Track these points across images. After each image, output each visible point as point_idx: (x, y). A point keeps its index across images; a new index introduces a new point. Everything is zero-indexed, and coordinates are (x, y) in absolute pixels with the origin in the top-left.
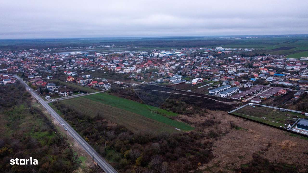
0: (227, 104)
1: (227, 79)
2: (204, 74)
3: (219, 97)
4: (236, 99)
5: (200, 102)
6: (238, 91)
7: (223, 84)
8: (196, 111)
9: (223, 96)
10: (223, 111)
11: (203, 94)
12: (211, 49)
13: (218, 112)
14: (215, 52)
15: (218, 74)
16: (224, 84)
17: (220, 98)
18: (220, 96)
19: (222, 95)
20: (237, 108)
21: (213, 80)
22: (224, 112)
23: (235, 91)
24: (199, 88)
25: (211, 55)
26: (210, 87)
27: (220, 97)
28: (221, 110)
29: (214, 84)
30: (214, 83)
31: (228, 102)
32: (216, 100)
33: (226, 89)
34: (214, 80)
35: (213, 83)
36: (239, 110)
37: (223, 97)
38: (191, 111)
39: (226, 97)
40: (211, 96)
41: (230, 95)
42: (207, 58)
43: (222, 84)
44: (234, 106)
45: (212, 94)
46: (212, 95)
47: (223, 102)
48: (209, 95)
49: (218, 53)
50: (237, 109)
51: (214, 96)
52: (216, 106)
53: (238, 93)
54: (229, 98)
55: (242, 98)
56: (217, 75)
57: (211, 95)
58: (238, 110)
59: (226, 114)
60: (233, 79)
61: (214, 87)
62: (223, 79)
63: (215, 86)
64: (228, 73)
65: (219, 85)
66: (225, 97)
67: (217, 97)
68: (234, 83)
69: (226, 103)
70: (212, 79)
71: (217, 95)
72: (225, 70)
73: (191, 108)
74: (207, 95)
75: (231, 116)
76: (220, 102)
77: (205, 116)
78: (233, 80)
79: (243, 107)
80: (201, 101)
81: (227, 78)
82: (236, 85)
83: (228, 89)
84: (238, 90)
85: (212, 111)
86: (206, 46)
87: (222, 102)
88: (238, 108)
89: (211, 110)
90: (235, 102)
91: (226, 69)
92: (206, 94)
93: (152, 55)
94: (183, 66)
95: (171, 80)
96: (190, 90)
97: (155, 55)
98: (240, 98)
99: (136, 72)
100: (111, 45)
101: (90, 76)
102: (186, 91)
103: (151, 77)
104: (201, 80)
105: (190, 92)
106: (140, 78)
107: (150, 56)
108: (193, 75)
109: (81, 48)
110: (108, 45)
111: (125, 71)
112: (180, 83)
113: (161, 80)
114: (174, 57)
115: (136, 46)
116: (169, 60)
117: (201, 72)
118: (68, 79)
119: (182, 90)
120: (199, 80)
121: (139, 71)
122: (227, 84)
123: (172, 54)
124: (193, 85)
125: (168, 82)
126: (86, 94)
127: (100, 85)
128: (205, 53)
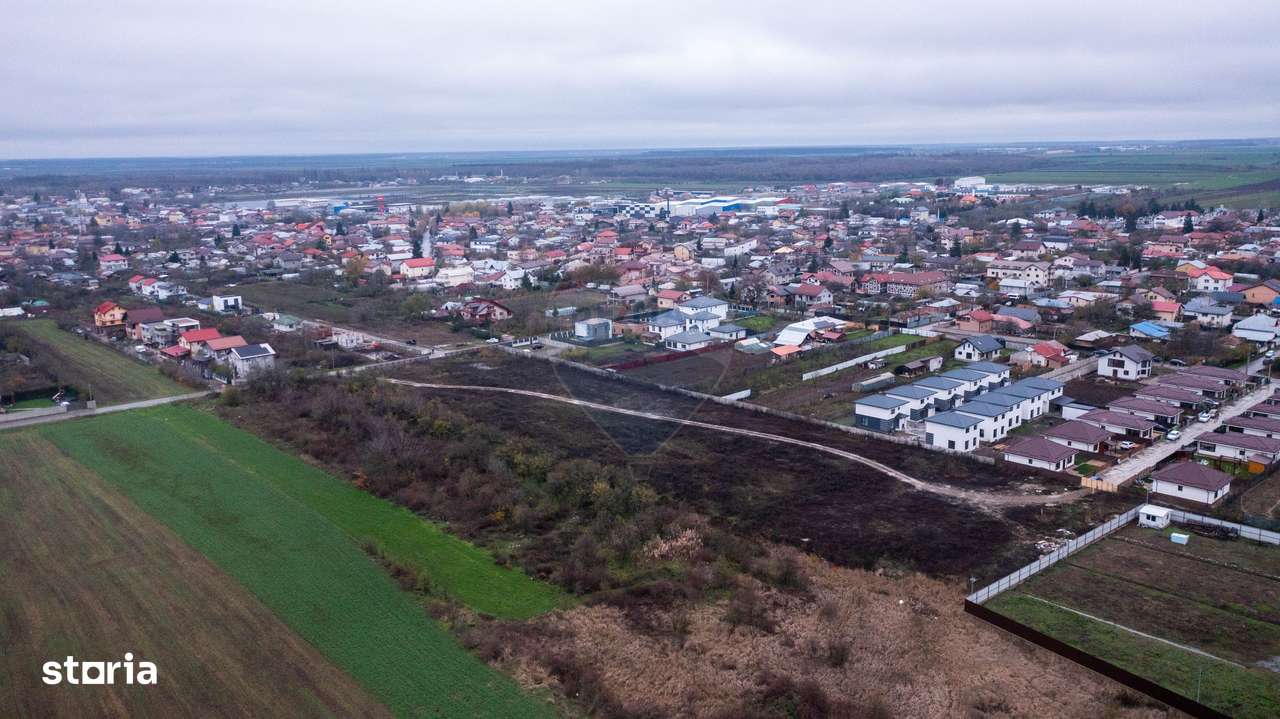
0: (968, 508)
1: (989, 324)
2: (867, 296)
3: (916, 449)
4: (1037, 464)
5: (776, 486)
6: (1056, 406)
7: (961, 353)
8: (709, 573)
9: (952, 444)
10: (932, 573)
11: (815, 421)
12: (933, 188)
13: (890, 586)
14: (947, 198)
15: (944, 296)
16: (969, 356)
17: (931, 452)
18: (930, 437)
19: (942, 436)
20: (1042, 544)
21: (905, 331)
22: (938, 586)
23: (1038, 404)
24: (806, 377)
25: (923, 208)
26: (876, 372)
27: (928, 446)
28: (913, 570)
29: (909, 354)
30: (911, 347)
31: (978, 486)
32: (897, 468)
33: (978, 391)
34: (912, 332)
35: (901, 349)
36: (1059, 571)
37: (945, 446)
38: (675, 566)
39: (971, 448)
40: (870, 437)
41: (999, 436)
42: (903, 222)
43: (957, 356)
44: (1022, 529)
45: (875, 423)
46: (876, 435)
47: (946, 490)
48: (855, 430)
49: (961, 201)
50: (1044, 562)
51: (887, 437)
52: (884, 528)
53: (1056, 415)
54: (991, 460)
55: (1083, 456)
56: (935, 300)
57: (867, 432)
58: (1047, 570)
59: (945, 609)
60: (1024, 325)
61: (904, 374)
62: (970, 328)
63: (911, 365)
64: (1001, 291)
65: (935, 364)
66: (960, 448)
67: (905, 446)
68: (1030, 349)
69: (962, 495)
70: (905, 325)
71: (909, 433)
72: (983, 278)
73: (687, 538)
74: (842, 427)
75: (989, 634)
76: (919, 485)
77: (768, 629)
78: (1027, 331)
79: (1090, 537)
80: (788, 477)
81: (993, 320)
82: (1043, 364)
83: (992, 387)
84: (1058, 394)
85: (841, 570)
86: (911, 176)
87: (933, 488)
88: (1056, 551)
89: (839, 565)
90: (1027, 496)
91: (989, 273)
92: (835, 425)
93: (638, 209)
94: (762, 258)
95: (657, 330)
96: (746, 393)
97: (653, 209)
98: (1069, 461)
99: (498, 283)
100: (490, 174)
101: (231, 301)
102: (716, 398)
103: (559, 310)
104: (834, 330)
105: (741, 404)
106: (489, 314)
107: (628, 212)
108: (797, 298)
109: (355, 186)
110: (477, 174)
111: (443, 281)
112: (703, 345)
113: (593, 329)
114: (740, 218)
115: (599, 175)
116: (710, 230)
117: (847, 288)
118: (96, 317)
119: (694, 394)
120: (822, 332)
121: (516, 279)
122: (987, 354)
123: (738, 207)
124: (778, 357)
125: (638, 337)
126: (85, 407)
127: (218, 351)
128: (900, 200)
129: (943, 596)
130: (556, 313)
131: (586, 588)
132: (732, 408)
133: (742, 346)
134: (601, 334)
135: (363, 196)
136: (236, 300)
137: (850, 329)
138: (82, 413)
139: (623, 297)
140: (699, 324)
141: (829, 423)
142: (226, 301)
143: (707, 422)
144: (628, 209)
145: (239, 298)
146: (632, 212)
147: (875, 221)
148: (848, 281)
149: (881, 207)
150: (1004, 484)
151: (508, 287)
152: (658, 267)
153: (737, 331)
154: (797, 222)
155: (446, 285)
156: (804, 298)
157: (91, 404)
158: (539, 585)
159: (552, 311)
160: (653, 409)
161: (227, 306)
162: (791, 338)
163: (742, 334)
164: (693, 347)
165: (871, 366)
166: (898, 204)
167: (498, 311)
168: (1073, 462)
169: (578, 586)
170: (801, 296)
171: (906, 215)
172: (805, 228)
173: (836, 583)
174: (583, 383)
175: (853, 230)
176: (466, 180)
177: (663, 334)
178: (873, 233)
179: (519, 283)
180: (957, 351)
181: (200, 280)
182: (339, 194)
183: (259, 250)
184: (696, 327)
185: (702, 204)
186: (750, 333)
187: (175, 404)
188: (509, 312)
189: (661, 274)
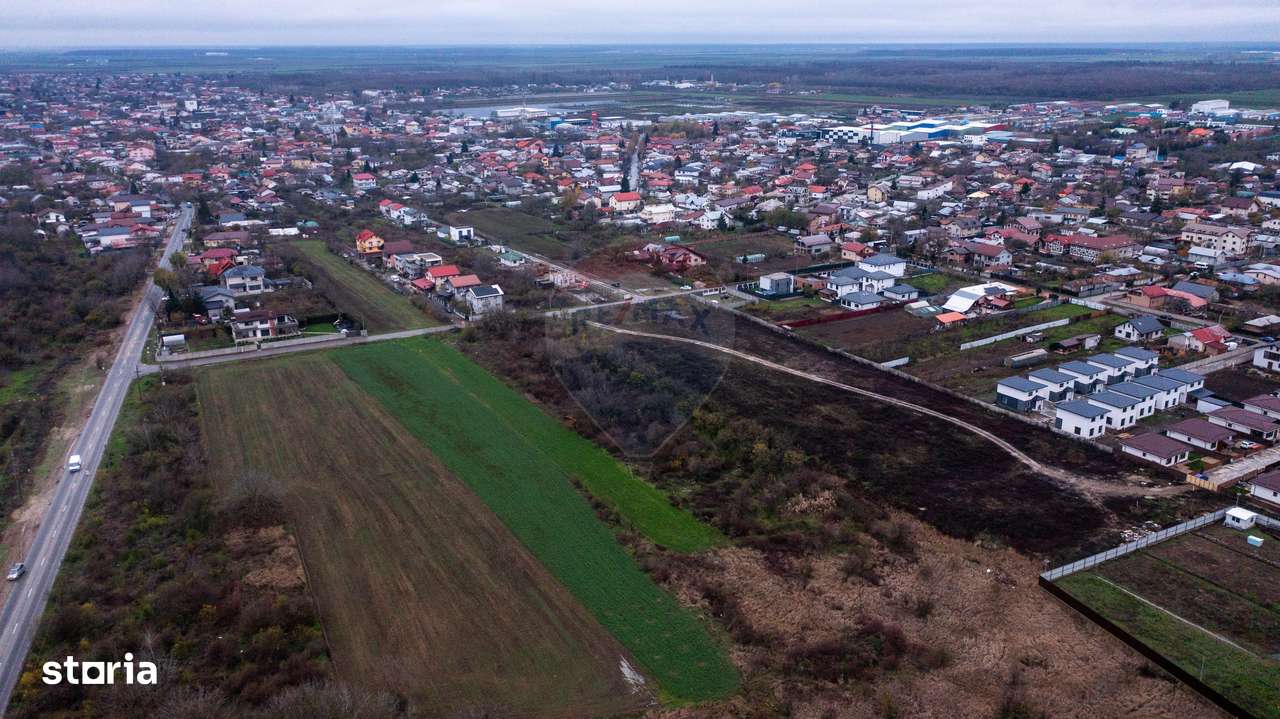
0: (1073, 494)
1: (1161, 300)
2: (1049, 256)
3: (1044, 431)
4: (1150, 458)
5: (908, 458)
6: (1192, 398)
7: (1121, 332)
8: (836, 529)
9: (1078, 430)
10: (1021, 549)
11: (960, 395)
12: (1165, 113)
13: (984, 557)
14: (1174, 129)
15: (1124, 263)
16: (1128, 335)
17: (1056, 435)
18: (1059, 422)
19: (1069, 423)
20: (1128, 533)
21: (1074, 301)
22: (1024, 561)
23: (1174, 395)
24: (964, 347)
25: (1143, 145)
26: (1032, 347)
27: (1055, 429)
28: (1007, 544)
29: (1072, 328)
30: (1075, 320)
31: (1088, 473)
32: (1021, 449)
33: (1122, 377)
34: (1081, 302)
35: (1065, 322)
36: (1133, 558)
37: (1071, 431)
38: (811, 521)
39: (1096, 434)
40: (1006, 415)
41: (1127, 424)
42: (1116, 161)
43: (1117, 334)
44: (1114, 518)
45: (1013, 403)
46: (1012, 414)
47: (1058, 474)
48: (993, 407)
49: (1190, 135)
50: (1122, 550)
51: (1020, 417)
52: (992, 504)
53: (1191, 406)
54: (1109, 449)
55: (1199, 452)
56: (1116, 265)
57: (1003, 411)
58: (1125, 557)
59: (1024, 581)
60: (1196, 302)
61: (1058, 352)
62: (1141, 303)
63: (1066, 343)
64: (1190, 259)
65: (1091, 343)
66: (1085, 434)
67: (1036, 427)
68: (1188, 334)
69: (1073, 480)
70: (1076, 295)
71: (1043, 417)
72: (1176, 241)
73: (825, 498)
74: (983, 404)
75: (1052, 606)
76: (1036, 466)
77: (874, 581)
78: (1201, 309)
79: (1172, 531)
80: (922, 449)
81: (1167, 295)
82: (1201, 349)
83: (1138, 373)
84: (1197, 387)
85: (946, 538)
86: (1145, 94)
87: (1047, 471)
88: (1138, 540)
89: (945, 534)
90: (1133, 486)
91: (1184, 237)
92: (976, 401)
93: (841, 134)
94: (953, 205)
95: (834, 288)
96: (904, 361)
97: (856, 135)
98: (1183, 456)
99: (697, 222)
100: (701, 79)
101: (465, 233)
102: (875, 364)
103: (749, 257)
104: (1003, 297)
105: (896, 372)
106: (685, 261)
107: (831, 137)
108: (976, 258)
109: (570, 90)
110: (689, 78)
111: (647, 217)
112: (875, 306)
113: (776, 284)
114: (943, 148)
115: (810, 84)
116: (910, 164)
117: (1030, 247)
118: (358, 243)
119: (857, 358)
120: (990, 298)
121: (713, 221)
122: (1147, 334)
123: (945, 135)
124: (942, 324)
125: (816, 292)
126: (359, 334)
127: (458, 288)
128: (1121, 131)
129: (1023, 570)
130: (745, 260)
131: (738, 531)
132: (888, 375)
133: (911, 309)
134: (783, 290)
135: (577, 104)
136: (469, 231)
137: (1020, 295)
138: (358, 340)
139: (810, 247)
140: (875, 283)
141: (971, 399)
142: (461, 232)
143: (863, 389)
144: (831, 133)
145: (472, 229)
146: (836, 137)
147: (1085, 158)
148: (1032, 239)
149: (1096, 140)
150: (1114, 472)
151: (705, 227)
152: (848, 212)
153: (910, 293)
154: (1003, 156)
155: (649, 222)
156: (983, 258)
157: (364, 332)
158: (702, 525)
159: (742, 258)
160: (818, 371)
161: (461, 237)
162: (959, 303)
163: (914, 296)
164: (866, 307)
165: (1029, 340)
166: (1117, 136)
167: (693, 257)
168: (1186, 458)
169: (732, 530)
170: (980, 256)
171: (1120, 153)
172: (1010, 165)
173: (937, 548)
174: (762, 338)
175: (1057, 169)
176: (677, 86)
177: (839, 292)
178: (1077, 177)
179: (715, 224)
180: (1118, 329)
181: (437, 204)
182: (556, 100)
183: (486, 172)
184: (872, 286)
185: (909, 128)
186: (923, 294)
187: (426, 336)
188: (703, 258)
189: (851, 218)
